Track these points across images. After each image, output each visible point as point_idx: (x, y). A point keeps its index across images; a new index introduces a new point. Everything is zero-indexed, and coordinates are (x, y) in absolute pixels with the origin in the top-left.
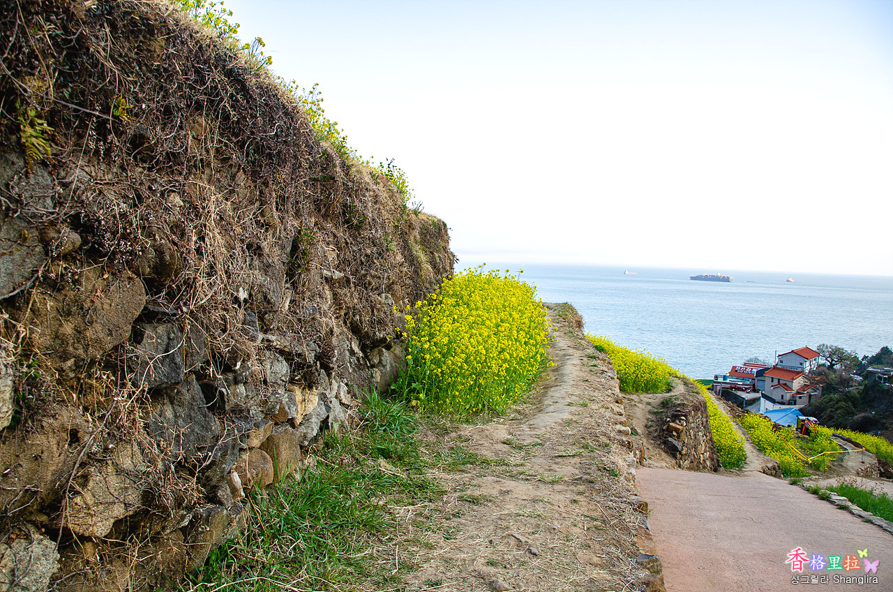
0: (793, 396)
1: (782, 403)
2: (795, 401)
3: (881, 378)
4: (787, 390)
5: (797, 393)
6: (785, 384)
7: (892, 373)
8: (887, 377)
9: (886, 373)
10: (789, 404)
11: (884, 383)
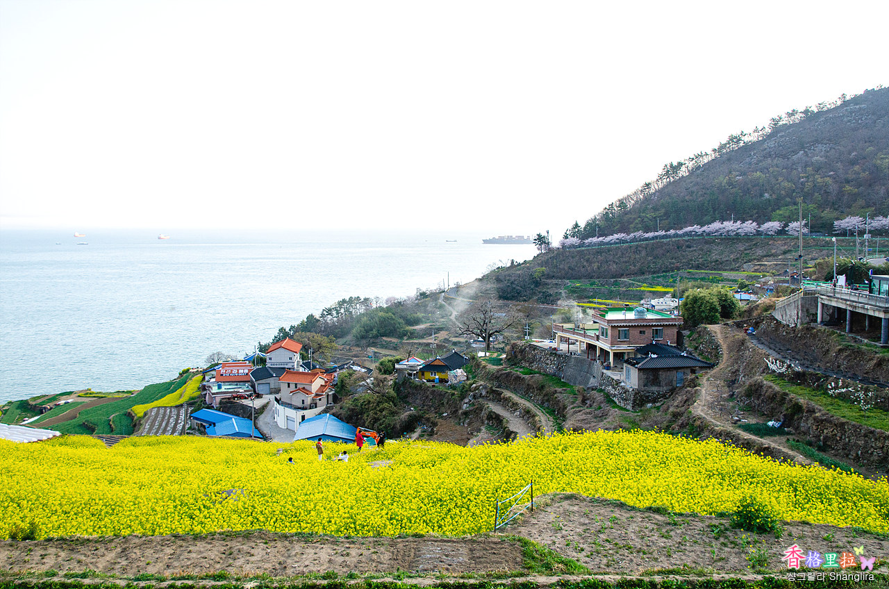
0: (313, 399)
1: (304, 409)
2: (316, 404)
3: (410, 375)
4: (307, 394)
5: (317, 395)
6: (304, 388)
7: (419, 368)
8: (415, 372)
9: (413, 368)
10: (310, 408)
11: (415, 378)
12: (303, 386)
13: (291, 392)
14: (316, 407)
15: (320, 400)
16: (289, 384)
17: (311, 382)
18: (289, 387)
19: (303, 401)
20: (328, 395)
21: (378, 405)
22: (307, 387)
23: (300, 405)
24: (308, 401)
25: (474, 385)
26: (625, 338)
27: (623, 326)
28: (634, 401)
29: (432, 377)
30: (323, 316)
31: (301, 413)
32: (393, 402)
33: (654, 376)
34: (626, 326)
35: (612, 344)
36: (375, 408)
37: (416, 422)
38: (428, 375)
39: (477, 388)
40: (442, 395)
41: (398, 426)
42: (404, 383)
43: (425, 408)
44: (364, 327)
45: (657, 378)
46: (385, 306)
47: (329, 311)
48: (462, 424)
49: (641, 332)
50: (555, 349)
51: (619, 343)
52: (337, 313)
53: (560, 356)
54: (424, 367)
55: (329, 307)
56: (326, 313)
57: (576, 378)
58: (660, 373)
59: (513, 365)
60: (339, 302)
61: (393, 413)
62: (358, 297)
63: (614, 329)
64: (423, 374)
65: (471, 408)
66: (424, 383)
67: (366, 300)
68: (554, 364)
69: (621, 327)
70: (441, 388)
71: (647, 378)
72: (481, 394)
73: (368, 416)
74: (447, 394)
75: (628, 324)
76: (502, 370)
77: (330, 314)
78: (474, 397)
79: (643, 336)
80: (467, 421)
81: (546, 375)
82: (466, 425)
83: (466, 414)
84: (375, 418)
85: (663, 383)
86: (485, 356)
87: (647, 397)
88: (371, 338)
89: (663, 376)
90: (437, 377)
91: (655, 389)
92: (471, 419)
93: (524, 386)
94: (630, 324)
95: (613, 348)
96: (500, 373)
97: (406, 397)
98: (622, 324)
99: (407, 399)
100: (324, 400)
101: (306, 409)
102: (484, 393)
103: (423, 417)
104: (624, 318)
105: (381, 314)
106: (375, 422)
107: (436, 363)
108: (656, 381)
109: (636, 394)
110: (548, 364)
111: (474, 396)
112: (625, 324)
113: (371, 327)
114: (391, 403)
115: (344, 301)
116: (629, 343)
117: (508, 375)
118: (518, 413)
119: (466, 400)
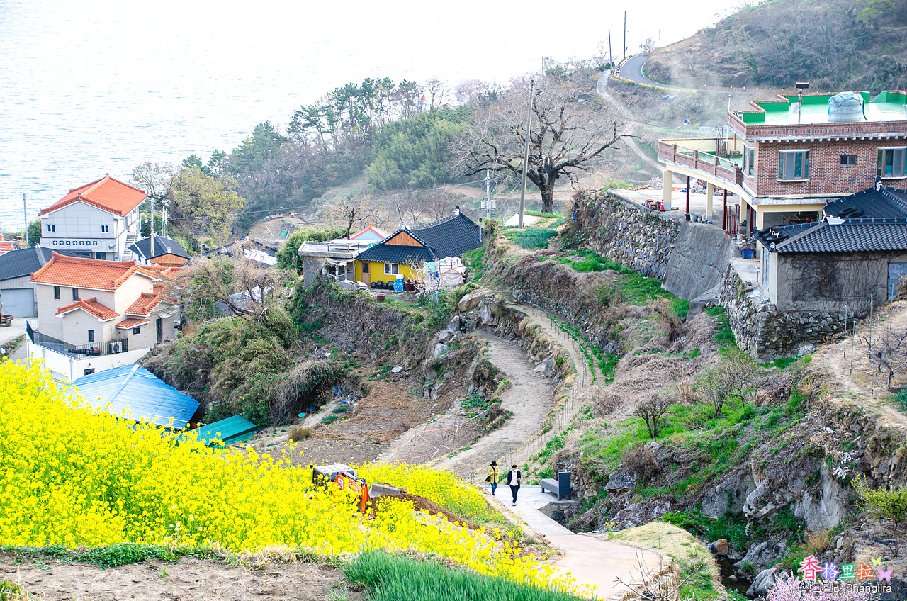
0: (118, 330)
1: (94, 353)
2: (125, 342)
3: (332, 269)
4: (101, 316)
5: (130, 319)
6: (94, 301)
7: (355, 254)
8: (344, 263)
9: (341, 254)
10: (110, 352)
11: (341, 279)
12: (91, 296)
13: (60, 310)
14: (125, 349)
15: (137, 331)
16: (57, 289)
17: (113, 286)
18: (57, 296)
19: (91, 332)
20: (159, 322)
21: (245, 343)
22: (102, 299)
23: (83, 343)
24: (105, 333)
25: (466, 298)
26: (798, 173)
27: (792, 144)
28: (765, 337)
29: (387, 277)
30: (294, 127)
31: (84, 362)
32: (281, 336)
33: (824, 272)
34: (800, 144)
35: (762, 191)
36: (238, 350)
37: (329, 385)
38: (379, 272)
39: (471, 305)
40: (395, 321)
41: (282, 397)
42: (317, 291)
43: (358, 352)
44: (396, 159)
45: (832, 279)
46: (454, 103)
47: (312, 117)
48: (426, 393)
49: (844, 160)
50: (658, 206)
51: (782, 188)
52: (332, 122)
53: (665, 224)
54: (369, 251)
55: (313, 104)
56: (304, 121)
57: (691, 280)
58: (841, 265)
59: (568, 248)
60: (337, 93)
61: (278, 365)
62: (387, 80)
63: (767, 152)
64: (366, 270)
65: (451, 355)
66: (359, 291)
67: (408, 87)
68: (652, 245)
69: (784, 144)
70: (397, 301)
71: (802, 278)
72: (480, 319)
73: (219, 371)
74: (407, 319)
75: (804, 139)
76: (535, 258)
77: (314, 123)
78: (462, 326)
79: (849, 170)
80: (439, 385)
81: (631, 272)
82: (435, 397)
83: (437, 367)
84: (232, 376)
85: (848, 292)
86: (521, 225)
87: (802, 327)
88: (415, 187)
89: (847, 272)
90: (399, 276)
91: (824, 306)
92: (448, 381)
93: (574, 301)
94: (812, 138)
95: (763, 202)
96: (527, 267)
97: (319, 325)
98: (787, 139)
99: (322, 332)
100: (149, 331)
101: (98, 354)
102: (486, 318)
103: (344, 376)
104: (795, 122)
105: (442, 125)
106: (234, 386)
107: (399, 241)
108: (827, 286)
109: (771, 318)
110: (636, 245)
111: (462, 323)
112: (796, 138)
113: (414, 158)
114: (274, 339)
115: (350, 91)
116: (810, 187)
117: (545, 272)
118: (543, 367)
119: (443, 335)
